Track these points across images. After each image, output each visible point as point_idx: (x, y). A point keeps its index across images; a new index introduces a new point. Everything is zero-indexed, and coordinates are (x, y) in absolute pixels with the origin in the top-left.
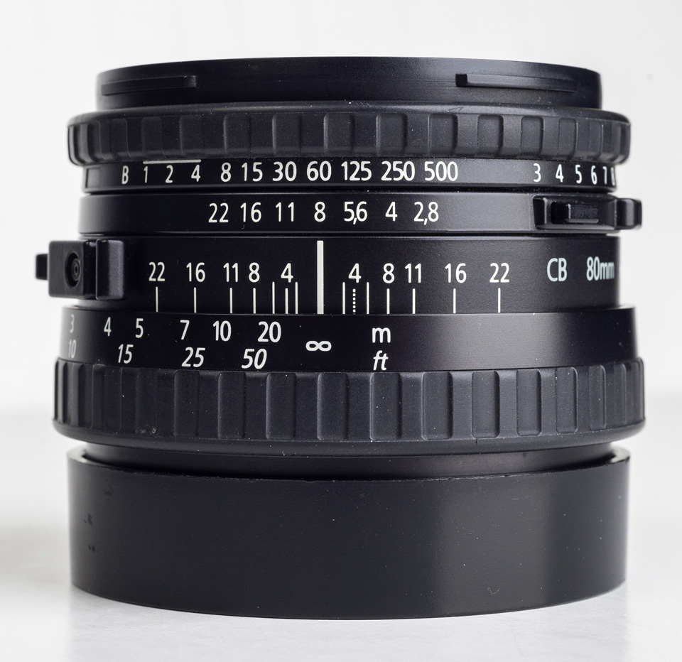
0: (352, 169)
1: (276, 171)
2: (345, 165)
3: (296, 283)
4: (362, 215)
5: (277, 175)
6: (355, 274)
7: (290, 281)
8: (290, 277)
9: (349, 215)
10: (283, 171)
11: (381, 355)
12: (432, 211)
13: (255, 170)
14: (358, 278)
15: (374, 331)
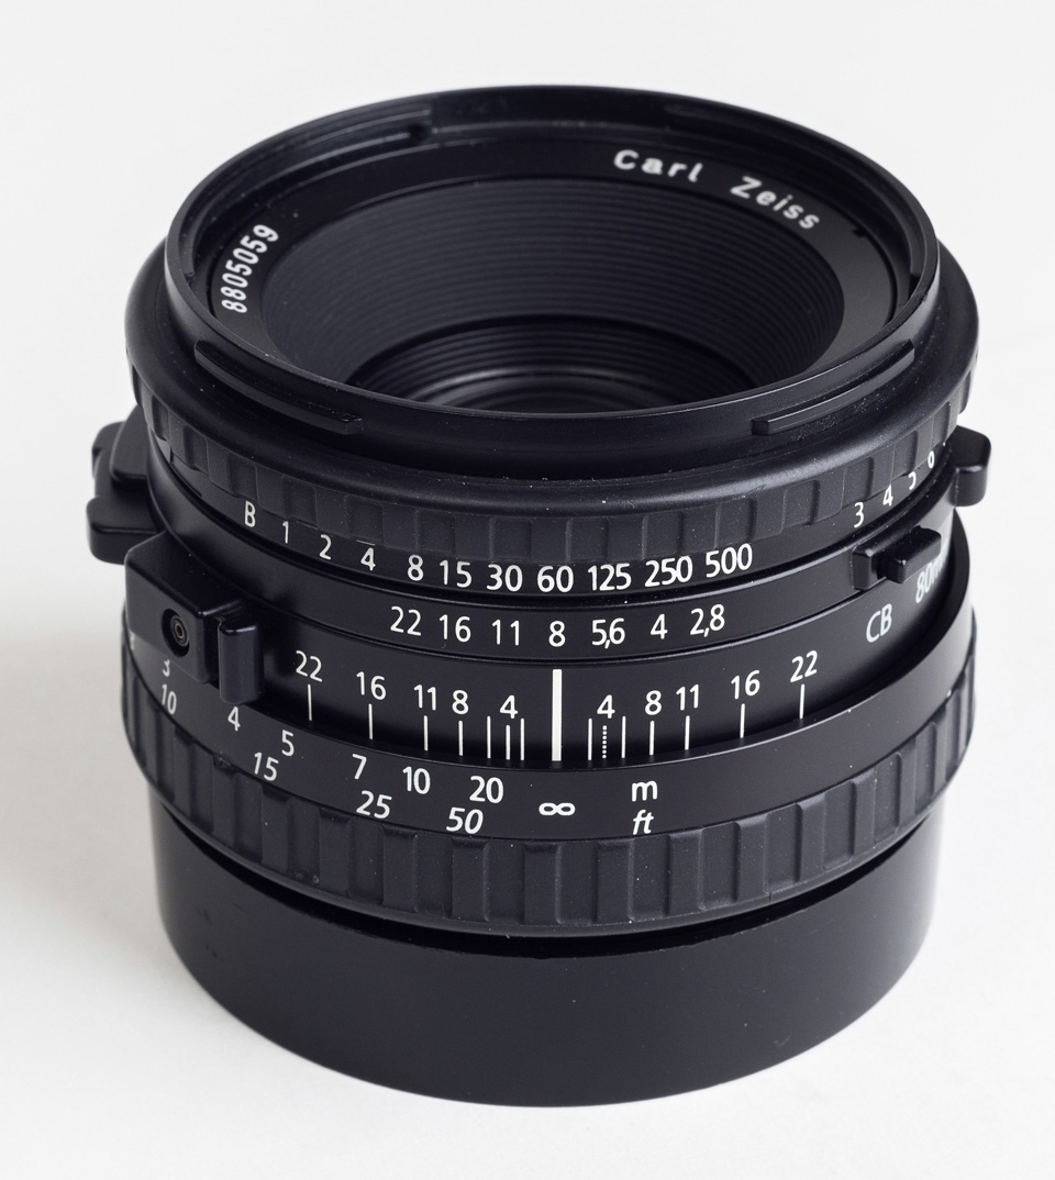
0: (602, 575)
1: (492, 576)
2: (593, 570)
3: (522, 720)
4: (617, 636)
5: (494, 582)
6: (607, 707)
7: (513, 717)
8: (513, 713)
9: (599, 637)
10: (503, 577)
11: (644, 815)
12: (715, 617)
13: (460, 571)
14: (610, 712)
15: (635, 787)
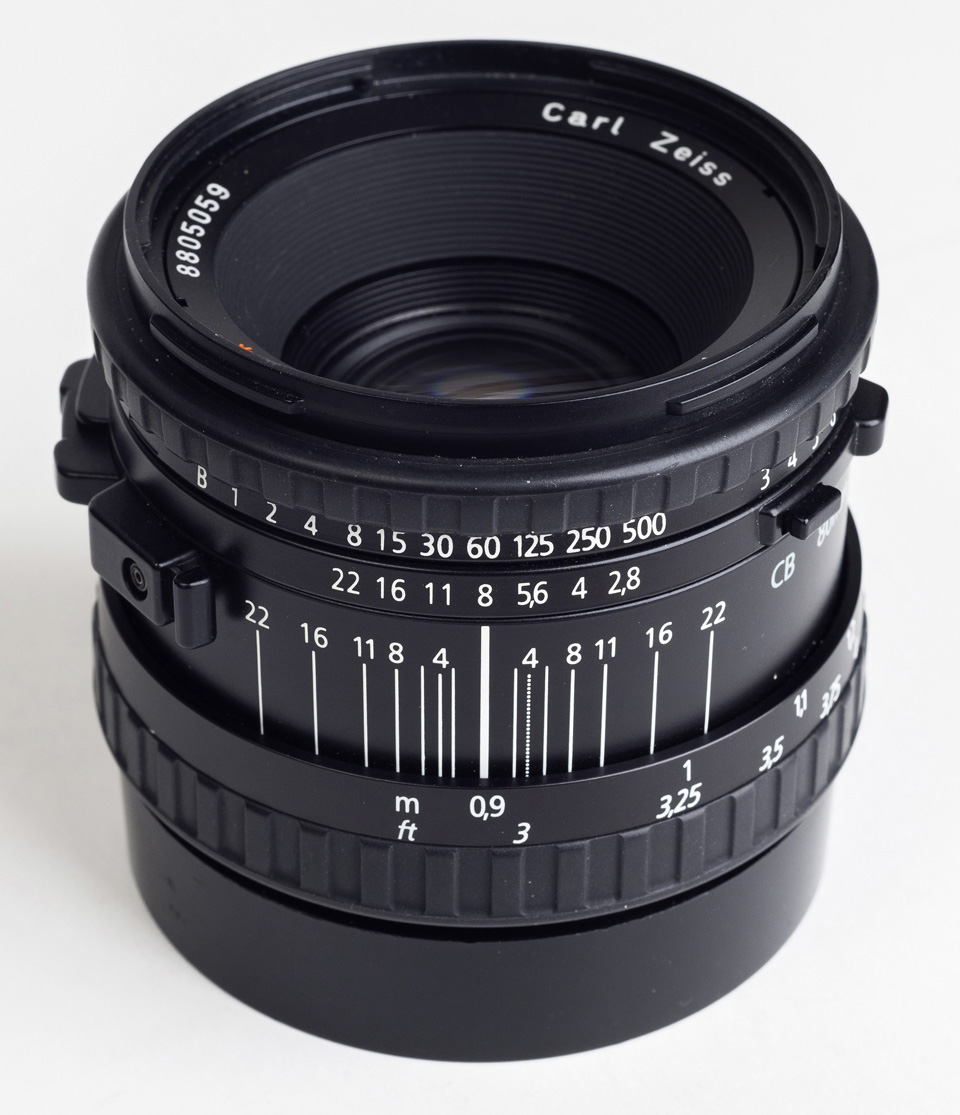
0: (527, 544)
1: (426, 544)
2: (519, 539)
3: (453, 670)
4: (541, 597)
5: (427, 549)
6: (531, 659)
7: (444, 667)
8: (445, 663)
9: (524, 598)
10: (435, 545)
12: (632, 578)
13: (395, 539)
14: (534, 663)
